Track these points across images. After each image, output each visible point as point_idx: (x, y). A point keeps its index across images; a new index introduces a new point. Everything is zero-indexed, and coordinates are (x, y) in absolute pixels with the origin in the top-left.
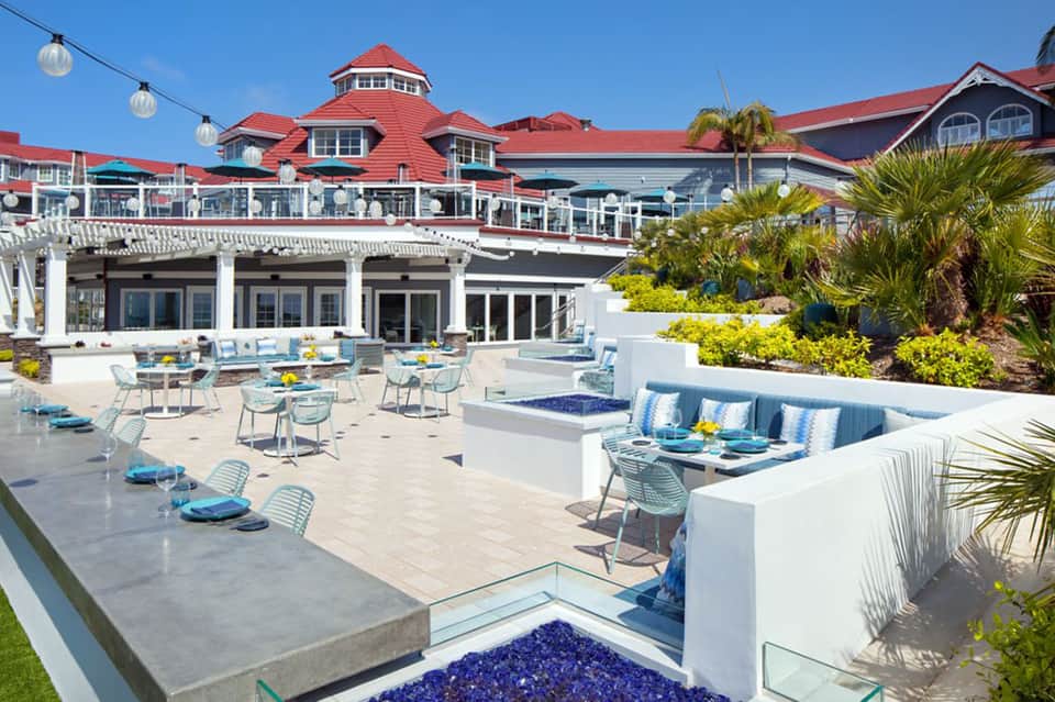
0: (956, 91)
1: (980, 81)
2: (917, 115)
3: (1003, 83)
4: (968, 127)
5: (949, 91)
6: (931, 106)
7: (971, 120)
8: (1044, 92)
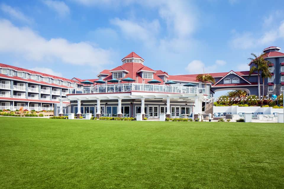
0: (228, 74)
1: (232, 73)
2: (222, 78)
3: (236, 74)
4: (229, 81)
5: (227, 74)
6: (224, 76)
7: (230, 80)
8: (242, 76)
